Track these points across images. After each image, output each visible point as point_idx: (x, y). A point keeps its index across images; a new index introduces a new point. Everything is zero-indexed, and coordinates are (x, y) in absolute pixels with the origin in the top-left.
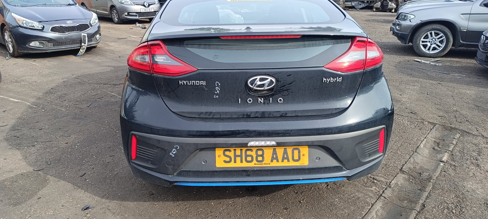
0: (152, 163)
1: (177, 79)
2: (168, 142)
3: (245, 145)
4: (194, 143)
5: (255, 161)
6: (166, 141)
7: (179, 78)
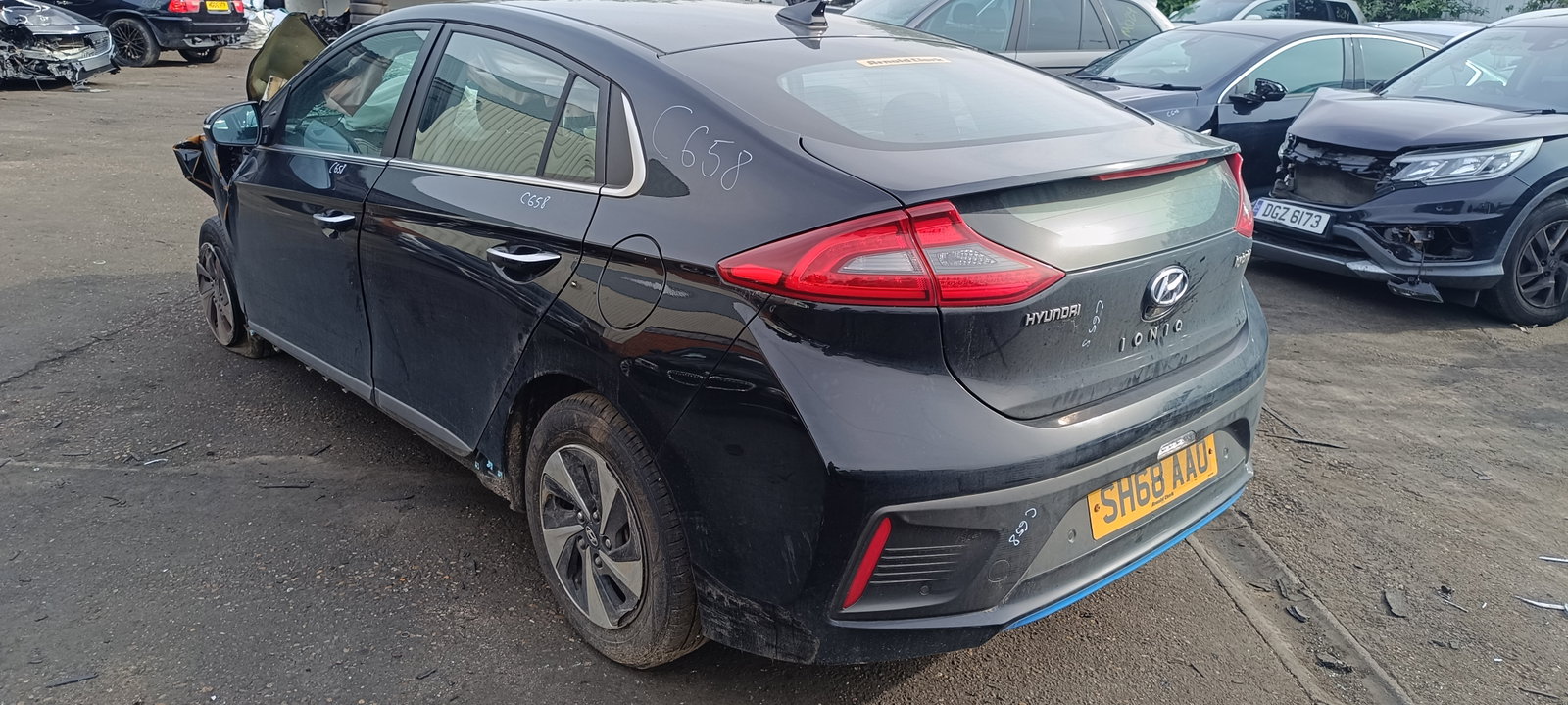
0: (933, 590)
1: (1020, 310)
2: (1010, 504)
3: (1152, 460)
4: (1068, 487)
5: (1152, 499)
6: (1003, 505)
7: (1028, 307)
